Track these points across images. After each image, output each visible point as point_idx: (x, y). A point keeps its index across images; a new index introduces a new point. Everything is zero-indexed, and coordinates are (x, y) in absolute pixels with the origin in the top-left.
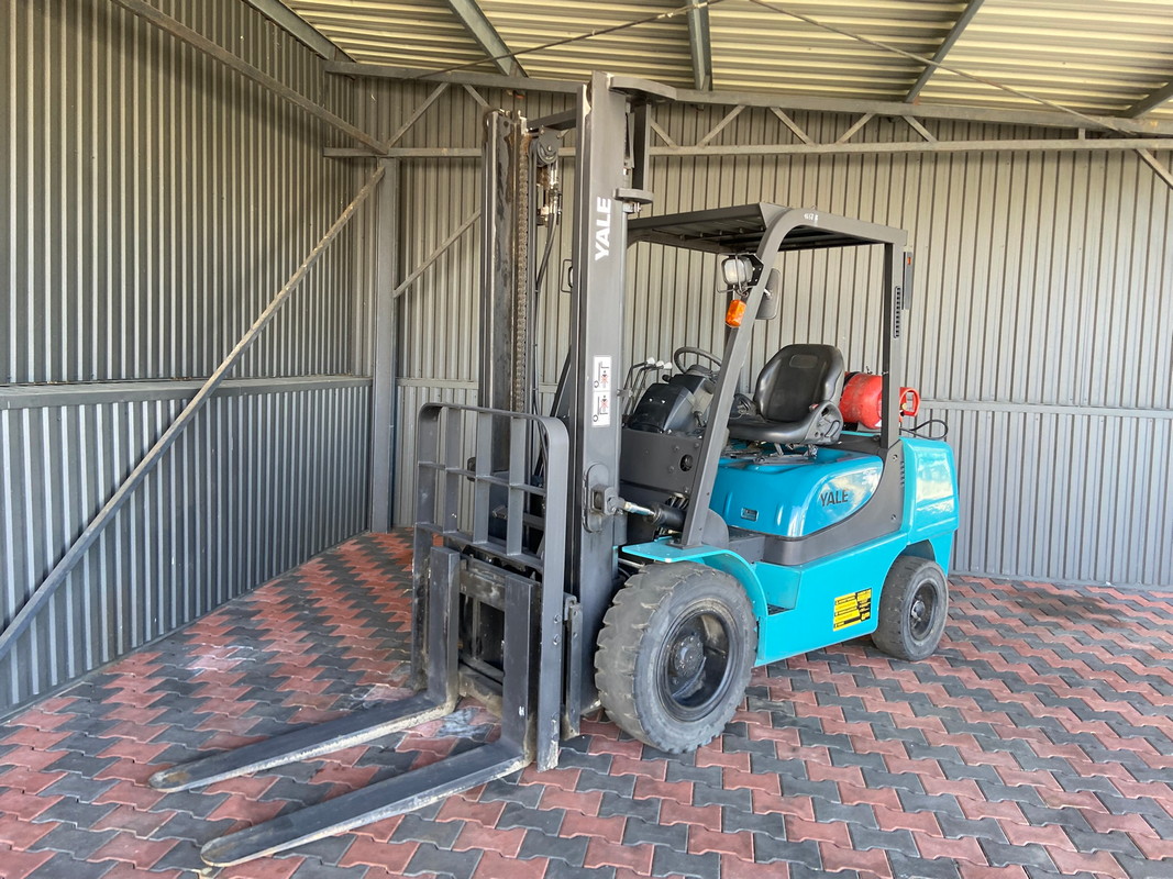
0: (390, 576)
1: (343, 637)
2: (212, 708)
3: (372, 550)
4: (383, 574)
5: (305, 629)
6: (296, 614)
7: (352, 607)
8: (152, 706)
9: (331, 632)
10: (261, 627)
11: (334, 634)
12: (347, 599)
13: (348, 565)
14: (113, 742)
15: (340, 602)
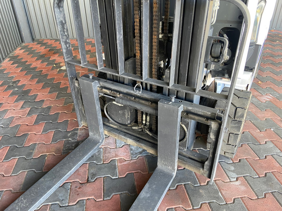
0: (46, 63)
1: (43, 101)
3: (31, 52)
4: (42, 62)
5: (20, 99)
6: (11, 91)
7: (38, 82)
9: (35, 98)
11: (37, 100)
12: (33, 78)
13: (23, 60)
15: (30, 81)
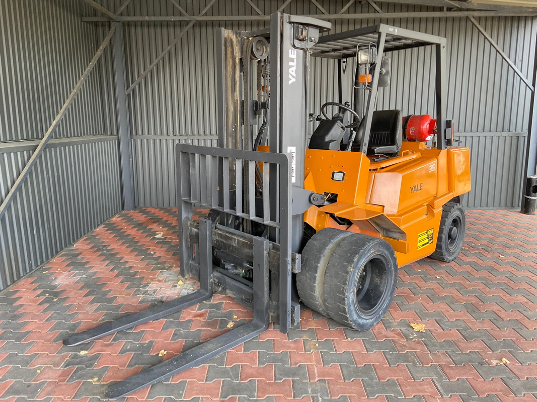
0: (142, 231)
1: (127, 262)
2: (72, 302)
3: (129, 220)
4: (138, 230)
5: (107, 260)
6: (100, 253)
8: (41, 304)
9: (120, 260)
10: (84, 261)
11: (122, 261)
12: (123, 244)
13: (119, 228)
14: (26, 323)
